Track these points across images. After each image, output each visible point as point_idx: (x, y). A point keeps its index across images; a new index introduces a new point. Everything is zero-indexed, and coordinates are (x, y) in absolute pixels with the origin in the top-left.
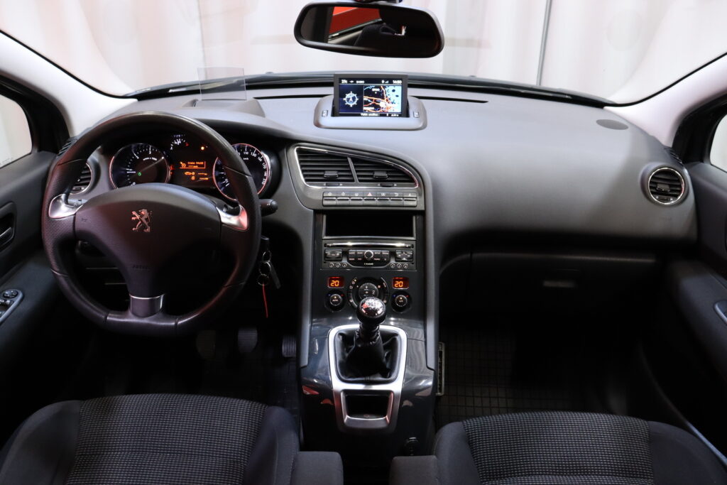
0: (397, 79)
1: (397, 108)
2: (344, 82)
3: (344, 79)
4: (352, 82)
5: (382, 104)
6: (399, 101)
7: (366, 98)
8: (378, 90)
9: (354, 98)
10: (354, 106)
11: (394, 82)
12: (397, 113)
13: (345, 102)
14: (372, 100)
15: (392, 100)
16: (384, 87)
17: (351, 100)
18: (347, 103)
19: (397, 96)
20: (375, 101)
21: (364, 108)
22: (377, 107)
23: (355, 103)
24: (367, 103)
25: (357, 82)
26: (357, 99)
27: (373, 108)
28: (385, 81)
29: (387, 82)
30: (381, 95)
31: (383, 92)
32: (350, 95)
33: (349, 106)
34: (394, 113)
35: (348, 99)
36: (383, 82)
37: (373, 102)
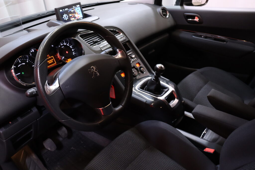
0: (78, 5)
1: (81, 16)
2: (61, 11)
3: (60, 9)
4: (63, 10)
5: (76, 16)
6: (81, 13)
7: (70, 15)
8: (73, 11)
9: (66, 16)
10: (67, 19)
11: (77, 6)
12: (82, 18)
13: (64, 19)
14: (72, 15)
15: (79, 13)
16: (75, 9)
17: (66, 17)
18: (65, 19)
19: (80, 11)
20: (74, 15)
21: (71, 19)
22: (75, 17)
23: (67, 18)
24: (71, 17)
25: (65, 9)
26: (68, 16)
27: (74, 18)
28: (74, 6)
29: (75, 7)
30: (74, 12)
31: (75, 11)
32: (65, 16)
33: (66, 20)
34: (81, 18)
35: (65, 17)
36: (73, 7)
37: (73, 16)
